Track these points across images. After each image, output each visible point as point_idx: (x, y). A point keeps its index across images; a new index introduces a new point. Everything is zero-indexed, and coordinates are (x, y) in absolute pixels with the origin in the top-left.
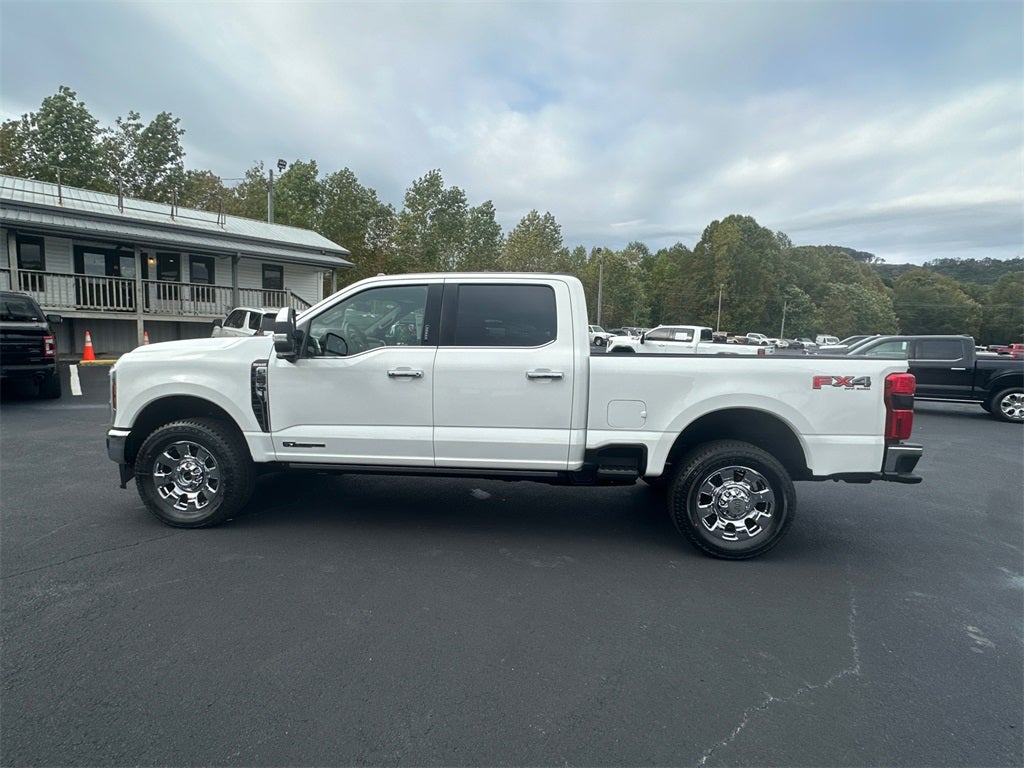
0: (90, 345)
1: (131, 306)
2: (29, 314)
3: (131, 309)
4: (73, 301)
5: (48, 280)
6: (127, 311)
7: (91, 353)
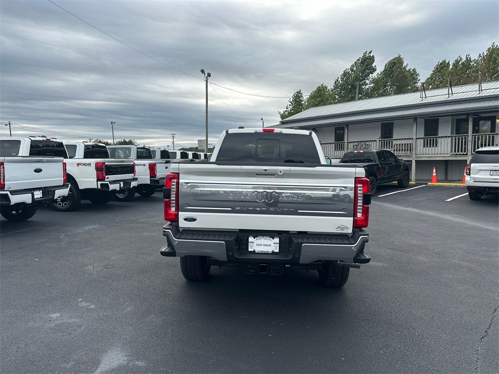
0: (435, 174)
1: (465, 151)
2: (372, 159)
3: (465, 153)
4: (449, 151)
5: (439, 140)
6: (463, 155)
7: (434, 179)
